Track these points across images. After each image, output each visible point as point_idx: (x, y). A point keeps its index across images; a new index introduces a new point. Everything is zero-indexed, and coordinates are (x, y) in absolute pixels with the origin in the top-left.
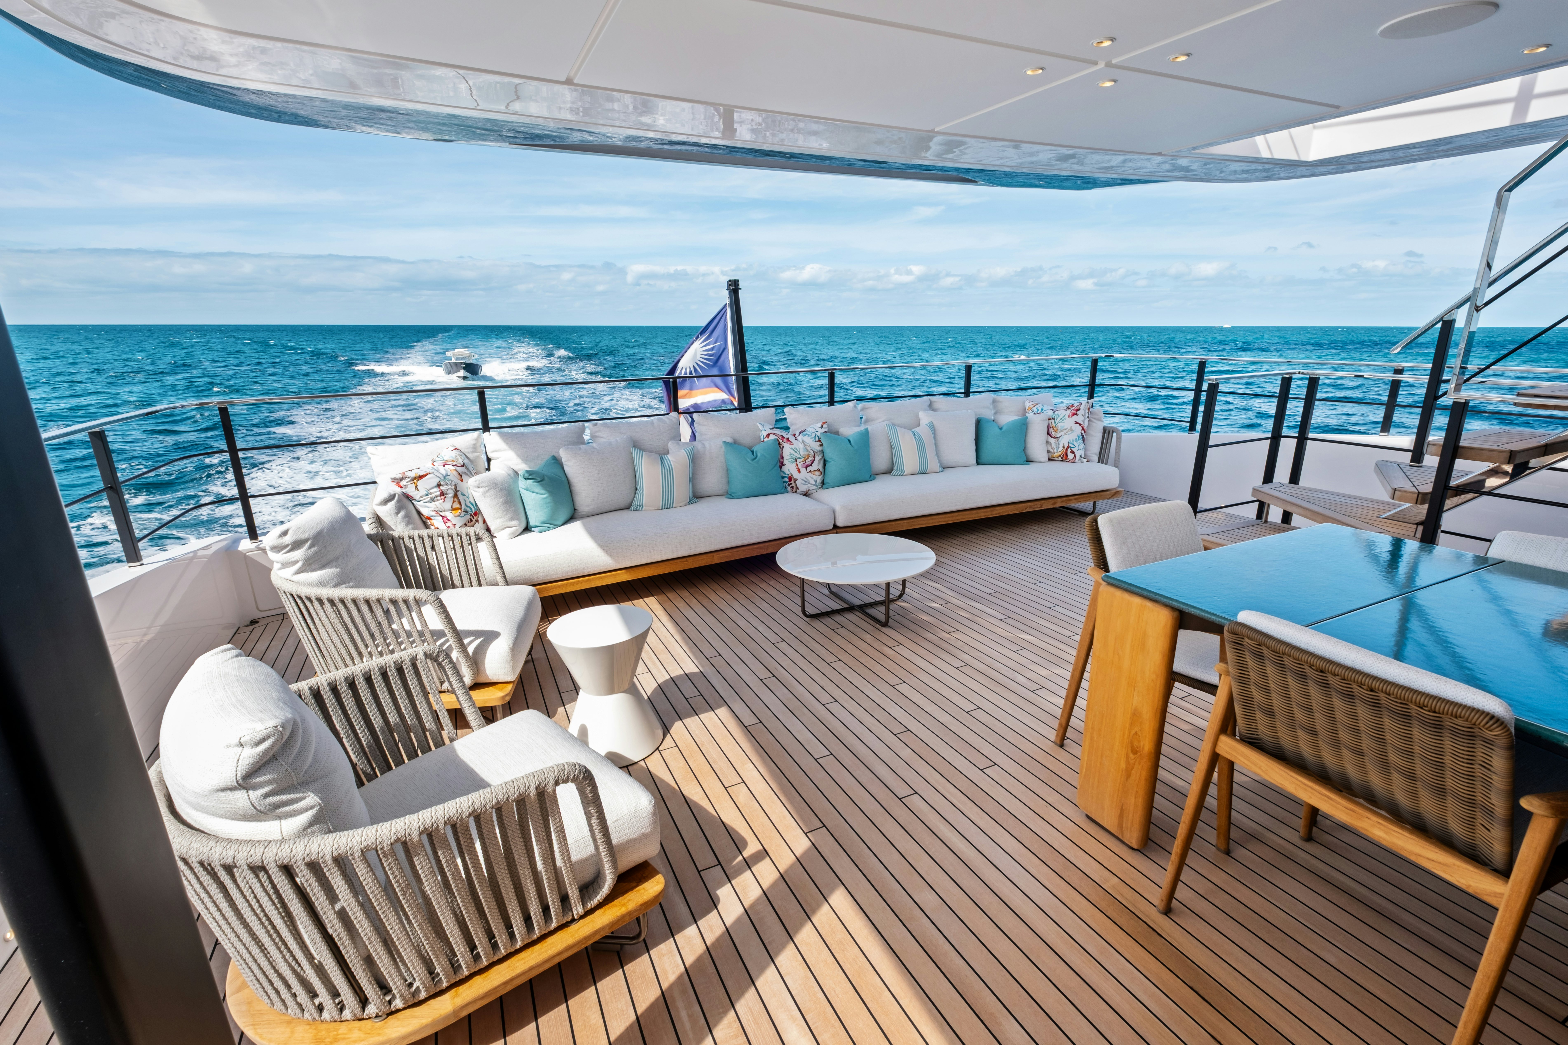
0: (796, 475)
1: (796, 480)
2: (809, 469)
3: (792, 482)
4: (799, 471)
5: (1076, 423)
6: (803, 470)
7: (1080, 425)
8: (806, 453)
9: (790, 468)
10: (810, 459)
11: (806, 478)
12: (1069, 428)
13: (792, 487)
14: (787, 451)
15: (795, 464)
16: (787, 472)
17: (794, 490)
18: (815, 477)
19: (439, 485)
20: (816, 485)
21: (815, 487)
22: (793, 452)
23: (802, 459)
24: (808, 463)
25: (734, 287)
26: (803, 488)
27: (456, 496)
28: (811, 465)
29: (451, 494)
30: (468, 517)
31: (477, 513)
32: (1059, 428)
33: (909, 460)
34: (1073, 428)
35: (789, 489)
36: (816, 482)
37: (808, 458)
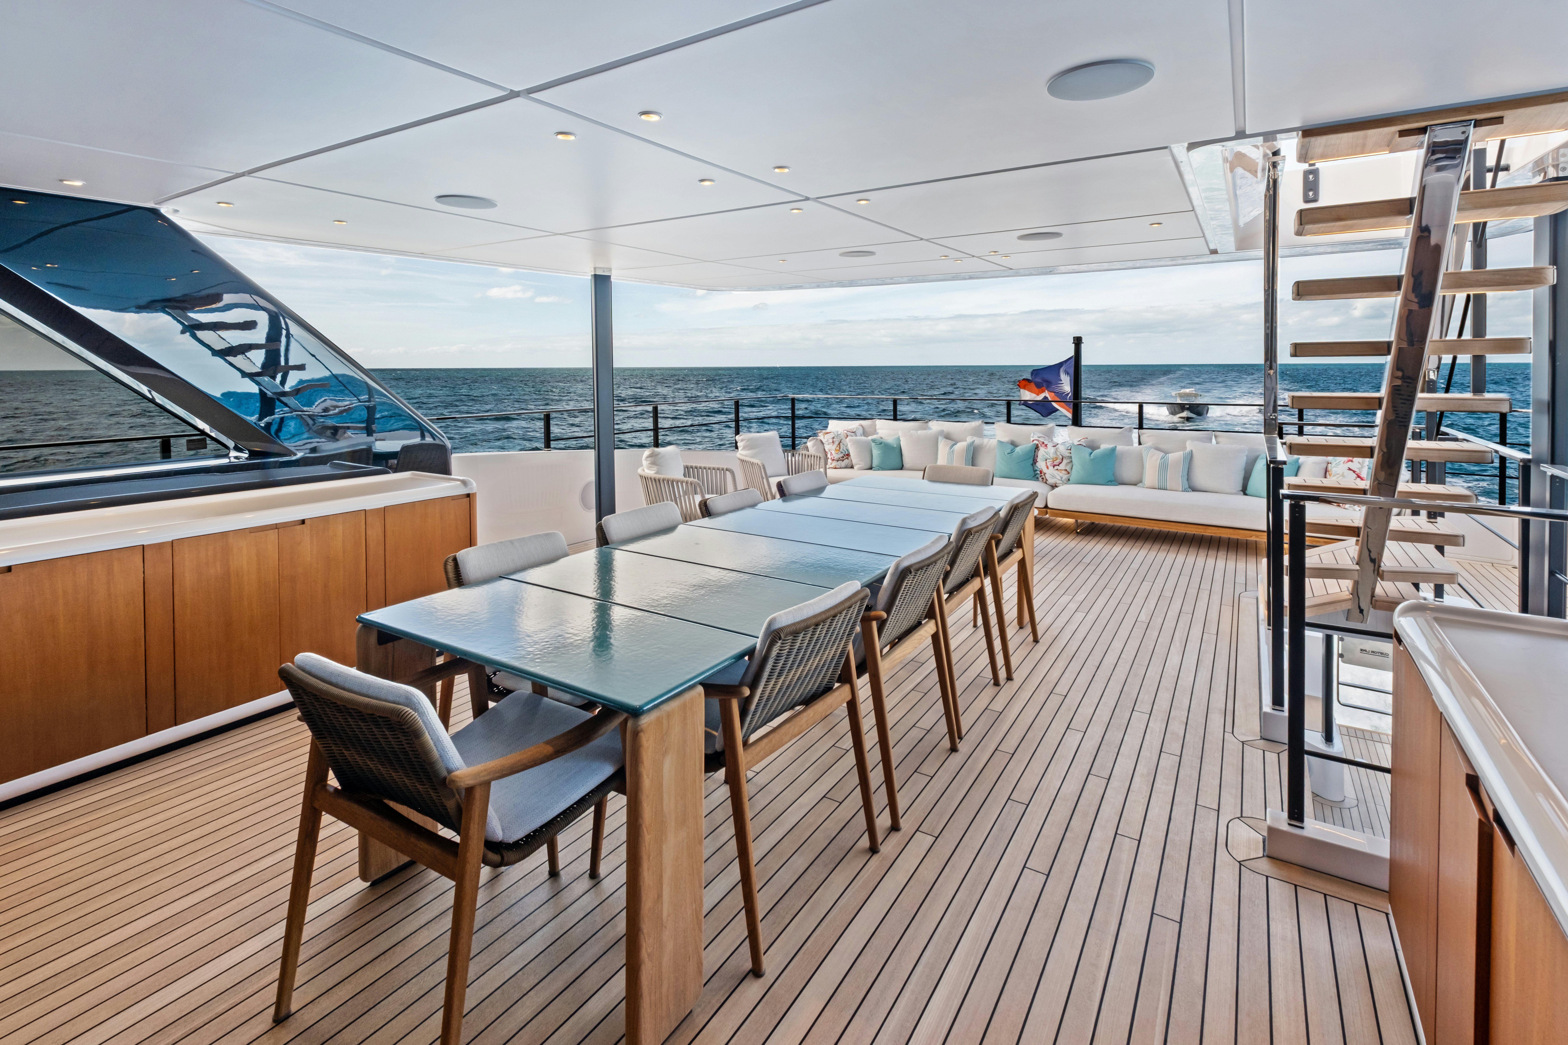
0: (1045, 470)
1: (1045, 474)
2: (1056, 468)
3: (1043, 474)
4: (1048, 468)
5: (1350, 469)
6: (1051, 468)
7: (1354, 472)
8: (1055, 456)
9: (1041, 465)
10: (1058, 461)
11: (1051, 474)
12: (1341, 473)
13: (1043, 478)
14: (1042, 452)
15: (1045, 462)
16: (1039, 467)
17: (1044, 481)
18: (1061, 475)
19: (833, 438)
20: (1061, 480)
21: (1061, 482)
22: (1045, 454)
23: (1051, 460)
24: (1056, 463)
25: (1078, 341)
26: (1051, 481)
27: (839, 444)
28: (1058, 465)
29: (837, 443)
30: (842, 455)
31: (848, 455)
32: (1333, 472)
33: (1150, 476)
34: (1345, 474)
35: (1040, 479)
36: (1062, 478)
37: (1056, 460)
